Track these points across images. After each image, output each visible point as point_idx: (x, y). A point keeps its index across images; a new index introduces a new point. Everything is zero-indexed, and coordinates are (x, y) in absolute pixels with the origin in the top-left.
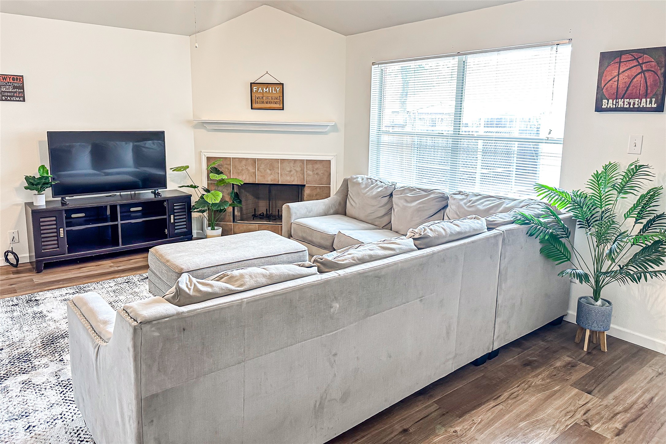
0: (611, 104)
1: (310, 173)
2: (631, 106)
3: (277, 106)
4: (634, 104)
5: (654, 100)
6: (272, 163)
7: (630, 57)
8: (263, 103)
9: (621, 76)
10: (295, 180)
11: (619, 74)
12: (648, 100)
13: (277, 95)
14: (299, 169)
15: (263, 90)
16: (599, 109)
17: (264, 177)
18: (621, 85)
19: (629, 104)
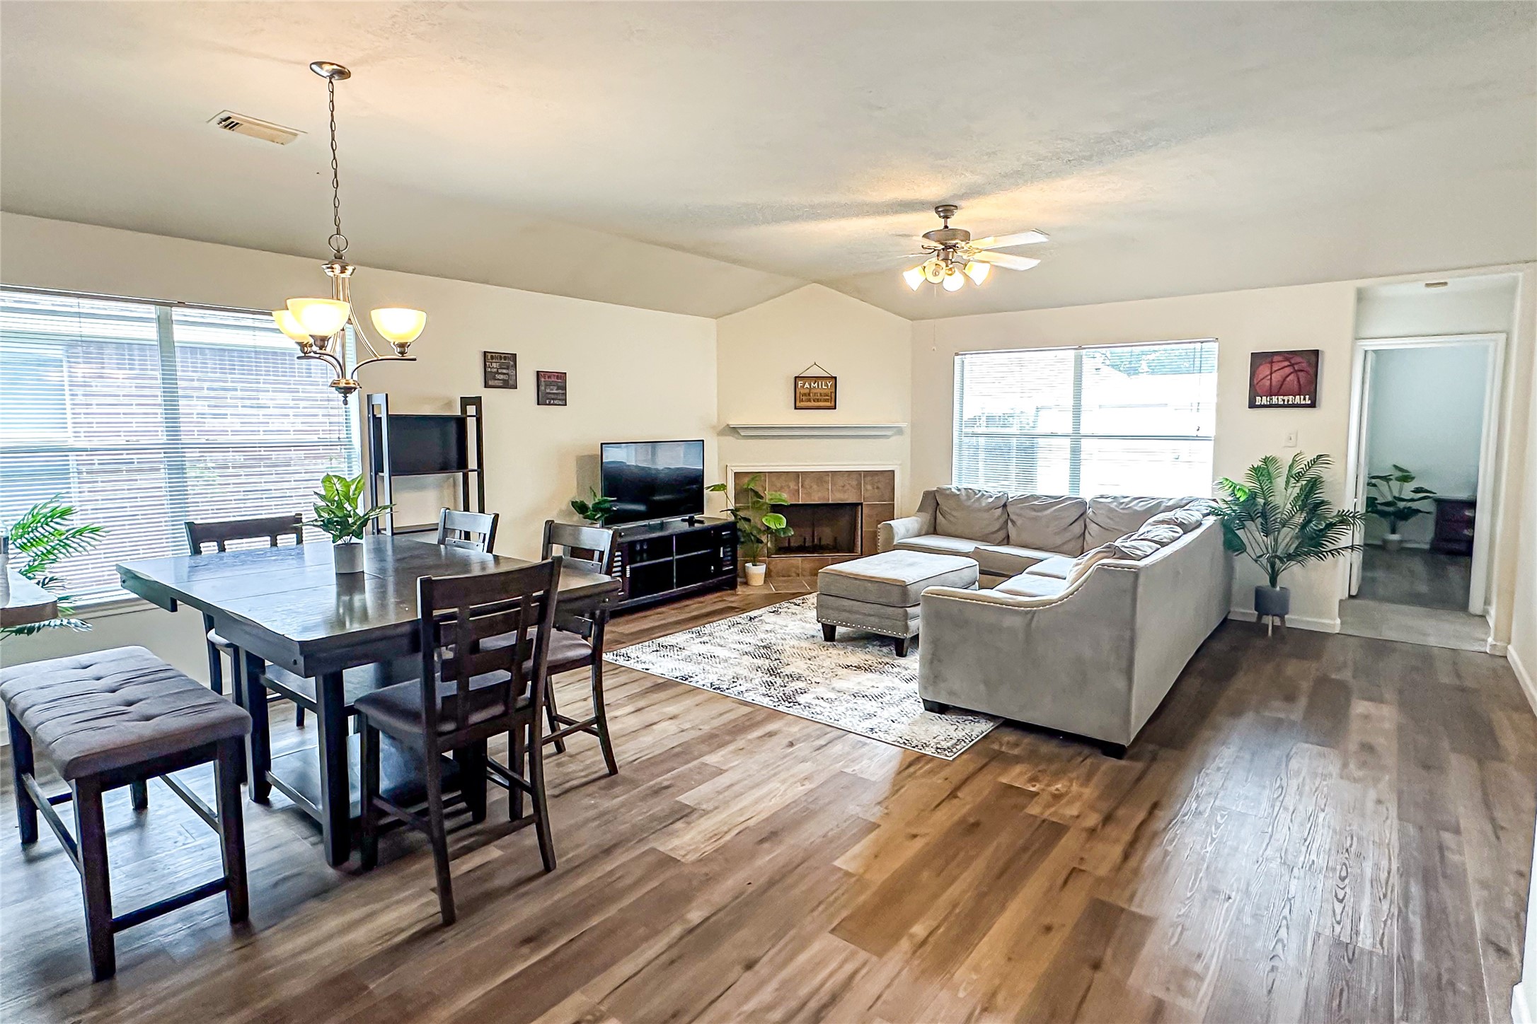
0: (1265, 401)
1: (869, 487)
2: (1286, 403)
3: (828, 404)
4: (1288, 401)
5: (1307, 397)
6: (820, 477)
7: (1280, 358)
8: (809, 400)
9: (1273, 375)
10: (850, 498)
11: (1271, 374)
12: (1302, 397)
13: (829, 391)
14: (854, 483)
15: (810, 385)
16: (1252, 405)
17: (809, 494)
18: (1274, 383)
19: (1284, 400)
